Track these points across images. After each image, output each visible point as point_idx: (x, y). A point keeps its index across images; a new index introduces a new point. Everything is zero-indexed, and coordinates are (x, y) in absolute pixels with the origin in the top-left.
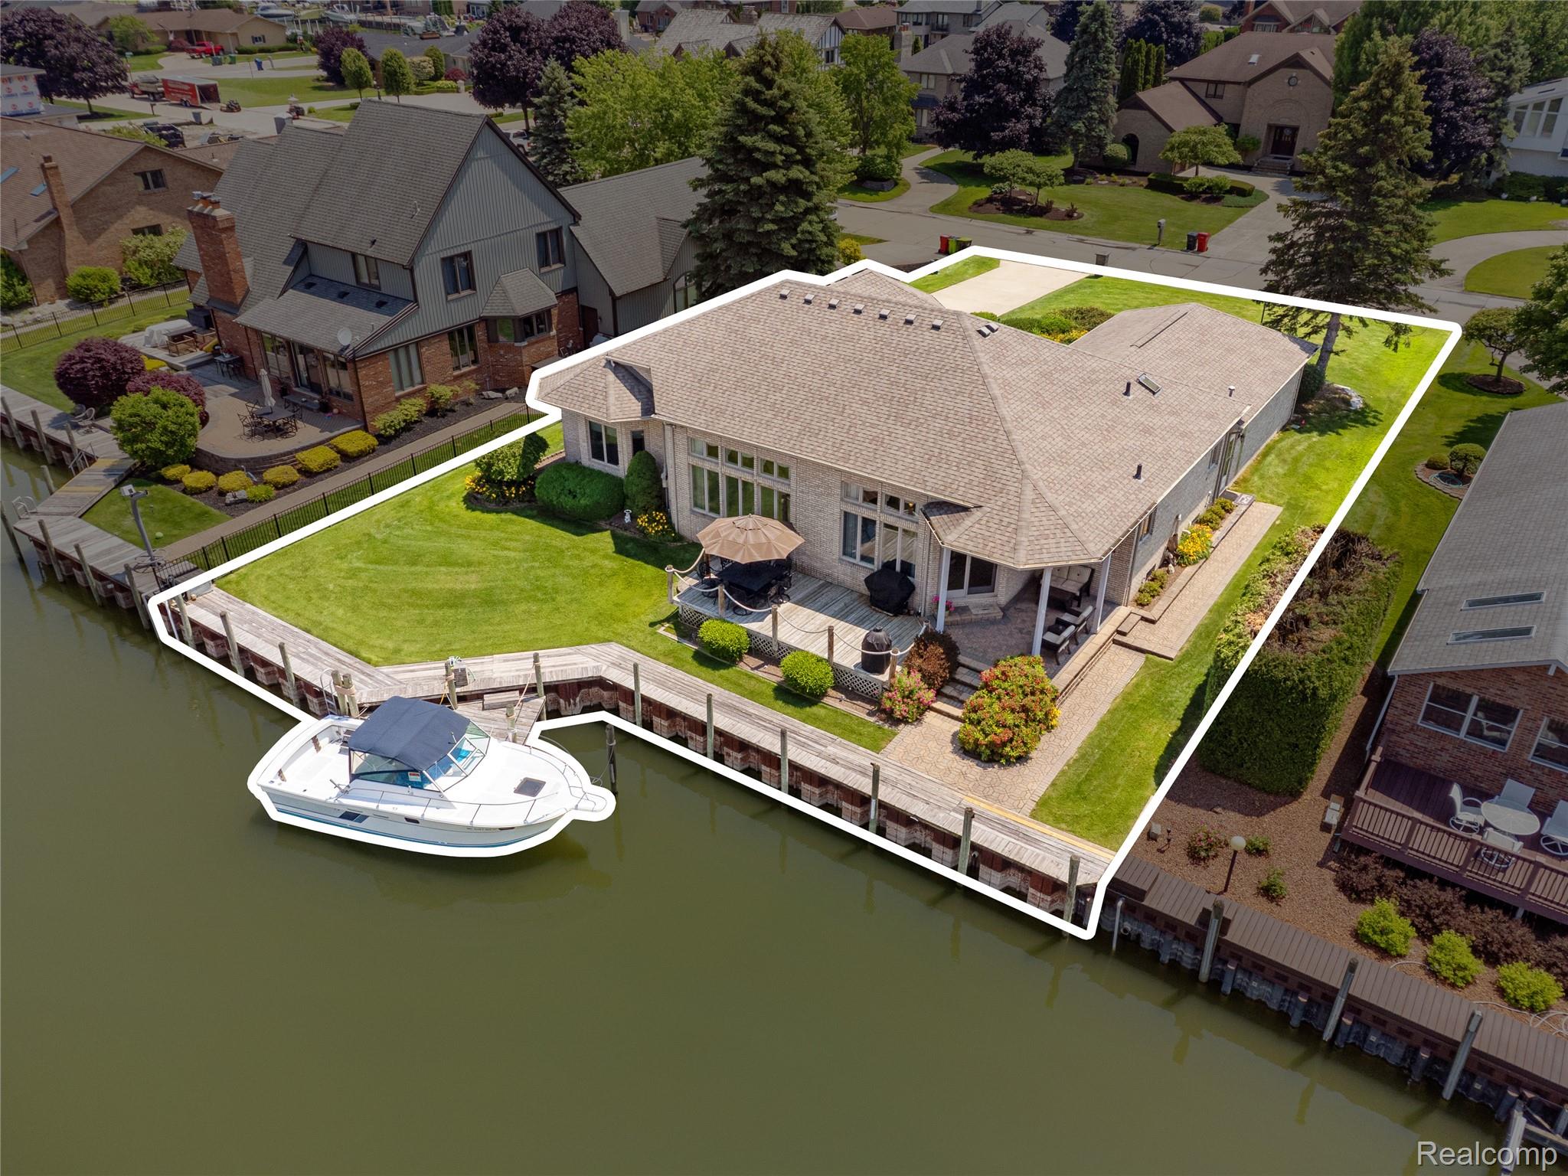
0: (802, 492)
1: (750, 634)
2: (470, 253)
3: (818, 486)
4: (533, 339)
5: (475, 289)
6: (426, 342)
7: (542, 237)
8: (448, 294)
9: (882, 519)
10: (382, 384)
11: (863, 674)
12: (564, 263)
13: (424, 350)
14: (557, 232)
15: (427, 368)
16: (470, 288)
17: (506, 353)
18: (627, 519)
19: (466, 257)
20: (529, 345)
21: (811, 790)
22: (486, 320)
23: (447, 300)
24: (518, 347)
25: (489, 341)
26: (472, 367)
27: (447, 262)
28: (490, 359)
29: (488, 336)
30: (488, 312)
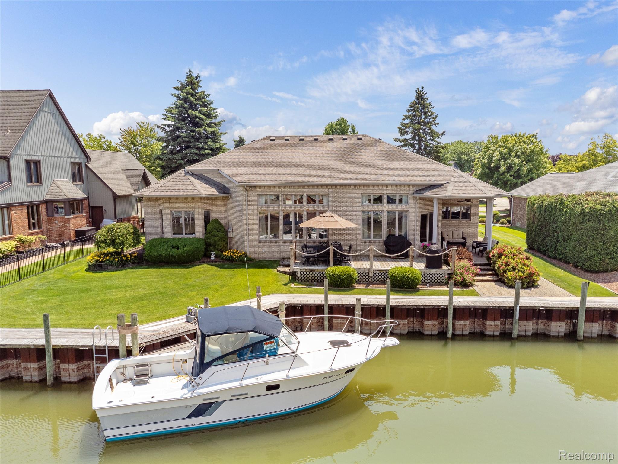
2: (39, 161)
4: (75, 215)
5: (41, 183)
6: (13, 208)
7: (73, 164)
8: (27, 182)
9: (387, 209)
11: (433, 271)
12: (83, 182)
13: (13, 212)
14: (80, 164)
15: (14, 225)
16: (38, 182)
17: (59, 222)
18: (213, 258)
19: (37, 163)
20: (73, 218)
21: (464, 323)
22: (46, 202)
23: (27, 186)
24: (67, 218)
25: (48, 216)
26: (38, 230)
27: (28, 162)
28: (48, 227)
29: (47, 213)
30: (48, 198)
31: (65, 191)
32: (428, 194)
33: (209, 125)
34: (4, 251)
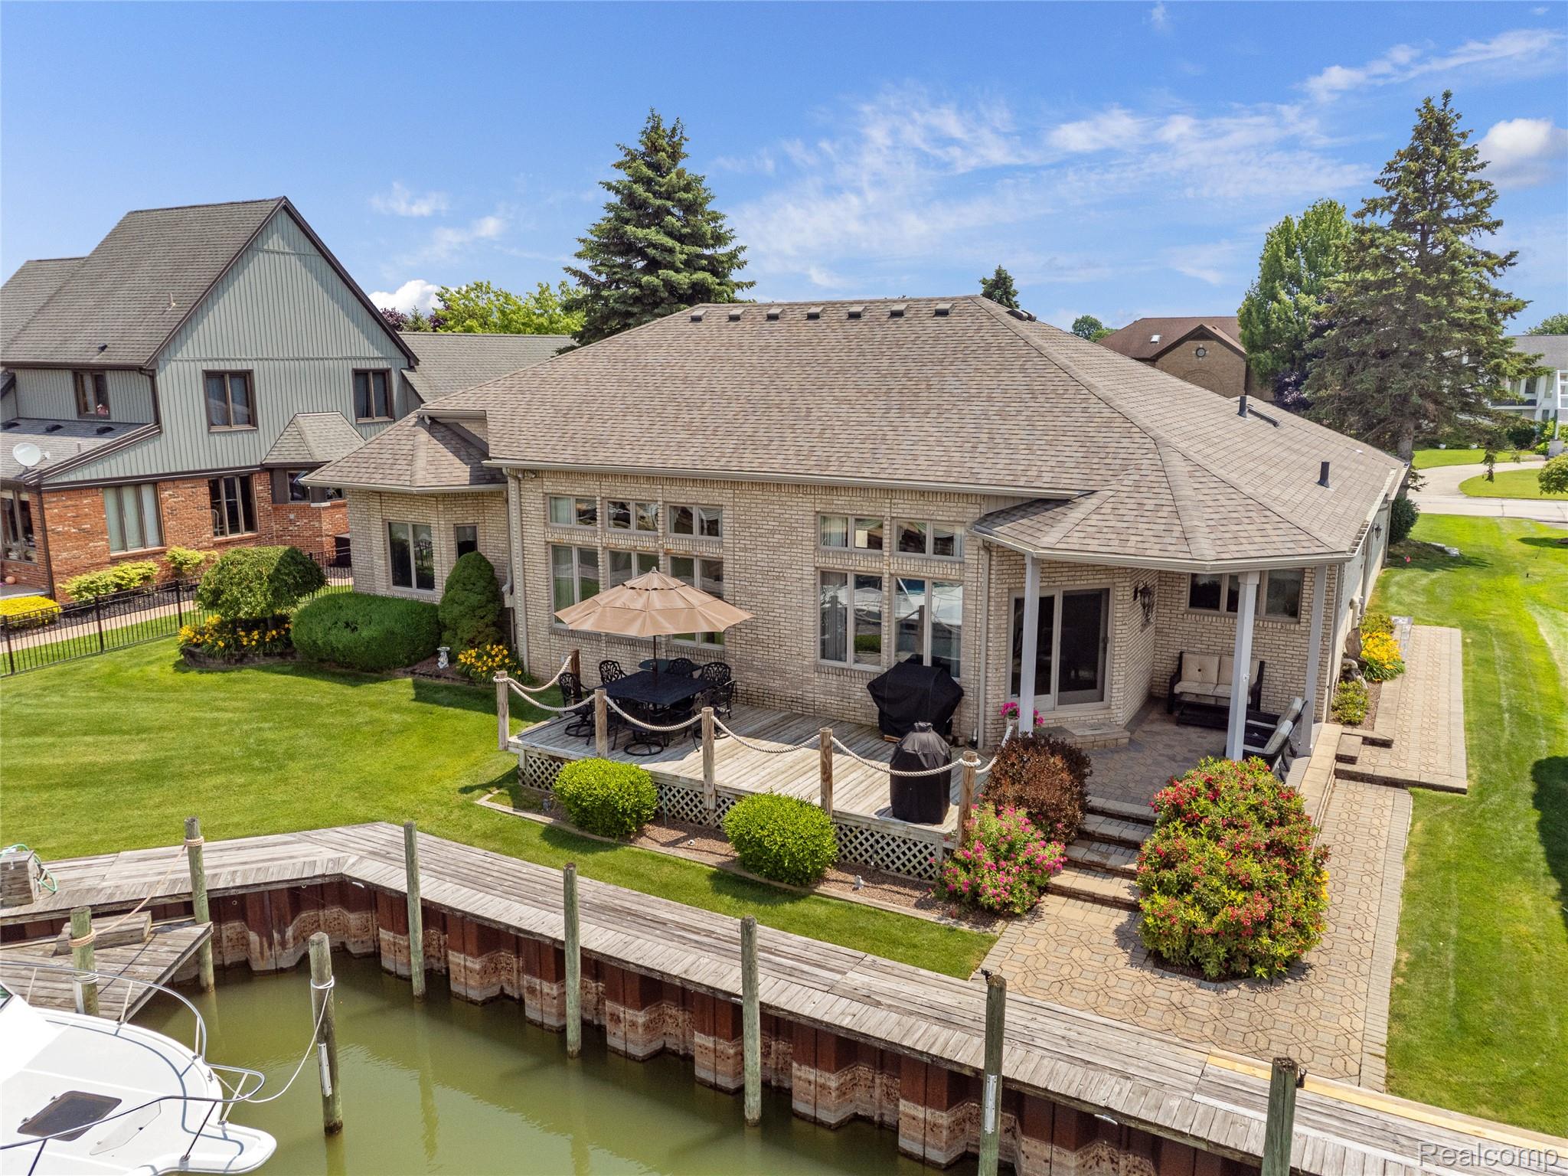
0: (745, 550)
1: (660, 783)
2: (249, 372)
3: (773, 532)
5: (255, 425)
6: (170, 484)
8: (212, 425)
9: (894, 569)
10: (89, 535)
11: (899, 828)
12: (394, 417)
13: (166, 494)
14: (383, 375)
15: (170, 524)
16: (249, 423)
17: (298, 518)
18: (443, 662)
19: (245, 377)
20: (333, 507)
21: (821, 1080)
22: (269, 469)
23: (209, 432)
24: (315, 508)
25: (274, 501)
26: (248, 534)
27: (213, 378)
28: (275, 527)
29: (273, 495)
30: (274, 459)
31: (313, 444)
32: (1005, 534)
33: (690, 264)
34: (106, 586)
